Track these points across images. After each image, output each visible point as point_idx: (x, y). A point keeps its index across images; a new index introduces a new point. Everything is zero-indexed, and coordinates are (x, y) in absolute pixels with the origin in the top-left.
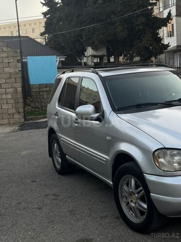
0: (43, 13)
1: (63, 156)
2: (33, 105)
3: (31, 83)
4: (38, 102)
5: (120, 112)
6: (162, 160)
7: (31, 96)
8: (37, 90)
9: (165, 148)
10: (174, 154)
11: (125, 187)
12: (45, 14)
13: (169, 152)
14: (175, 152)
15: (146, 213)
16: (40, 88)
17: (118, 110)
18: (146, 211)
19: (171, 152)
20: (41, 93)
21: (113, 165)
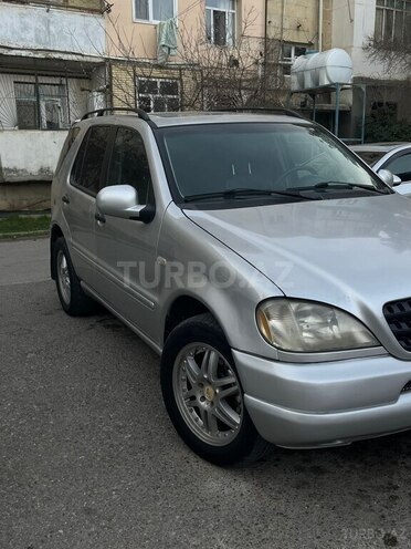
1: (75, 280)
5: (189, 205)
6: (275, 323)
9: (285, 297)
10: (304, 311)
11: (192, 364)
13: (293, 306)
14: (308, 307)
17: (186, 201)
19: (298, 308)
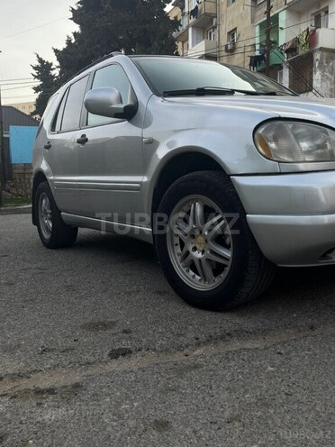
0: (34, 88)
2: (14, 191)
3: (13, 162)
4: (22, 187)
7: (12, 179)
8: (21, 171)
9: (280, 119)
10: (299, 133)
12: (37, 89)
15: (227, 269)
16: (25, 170)
18: (229, 263)
20: (27, 176)
21: (155, 189)
